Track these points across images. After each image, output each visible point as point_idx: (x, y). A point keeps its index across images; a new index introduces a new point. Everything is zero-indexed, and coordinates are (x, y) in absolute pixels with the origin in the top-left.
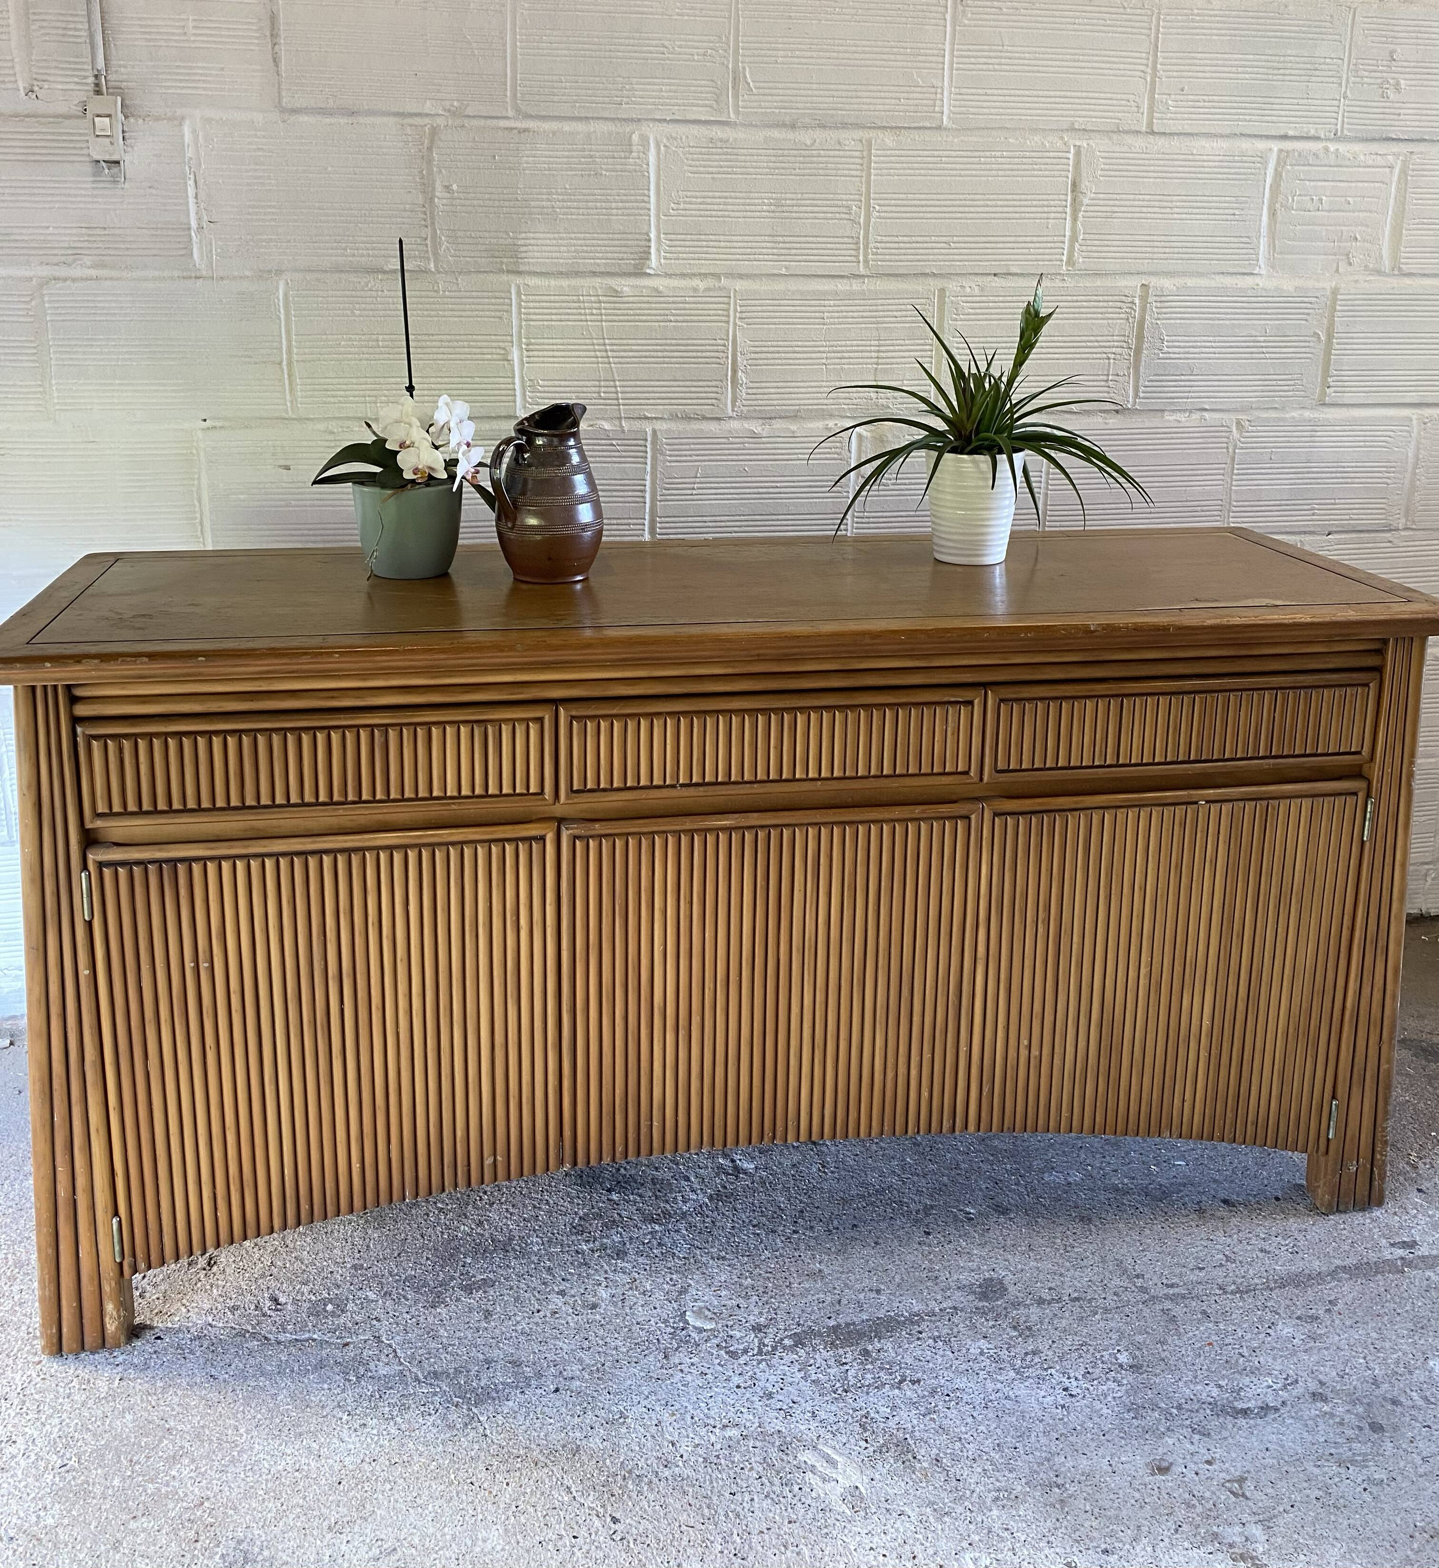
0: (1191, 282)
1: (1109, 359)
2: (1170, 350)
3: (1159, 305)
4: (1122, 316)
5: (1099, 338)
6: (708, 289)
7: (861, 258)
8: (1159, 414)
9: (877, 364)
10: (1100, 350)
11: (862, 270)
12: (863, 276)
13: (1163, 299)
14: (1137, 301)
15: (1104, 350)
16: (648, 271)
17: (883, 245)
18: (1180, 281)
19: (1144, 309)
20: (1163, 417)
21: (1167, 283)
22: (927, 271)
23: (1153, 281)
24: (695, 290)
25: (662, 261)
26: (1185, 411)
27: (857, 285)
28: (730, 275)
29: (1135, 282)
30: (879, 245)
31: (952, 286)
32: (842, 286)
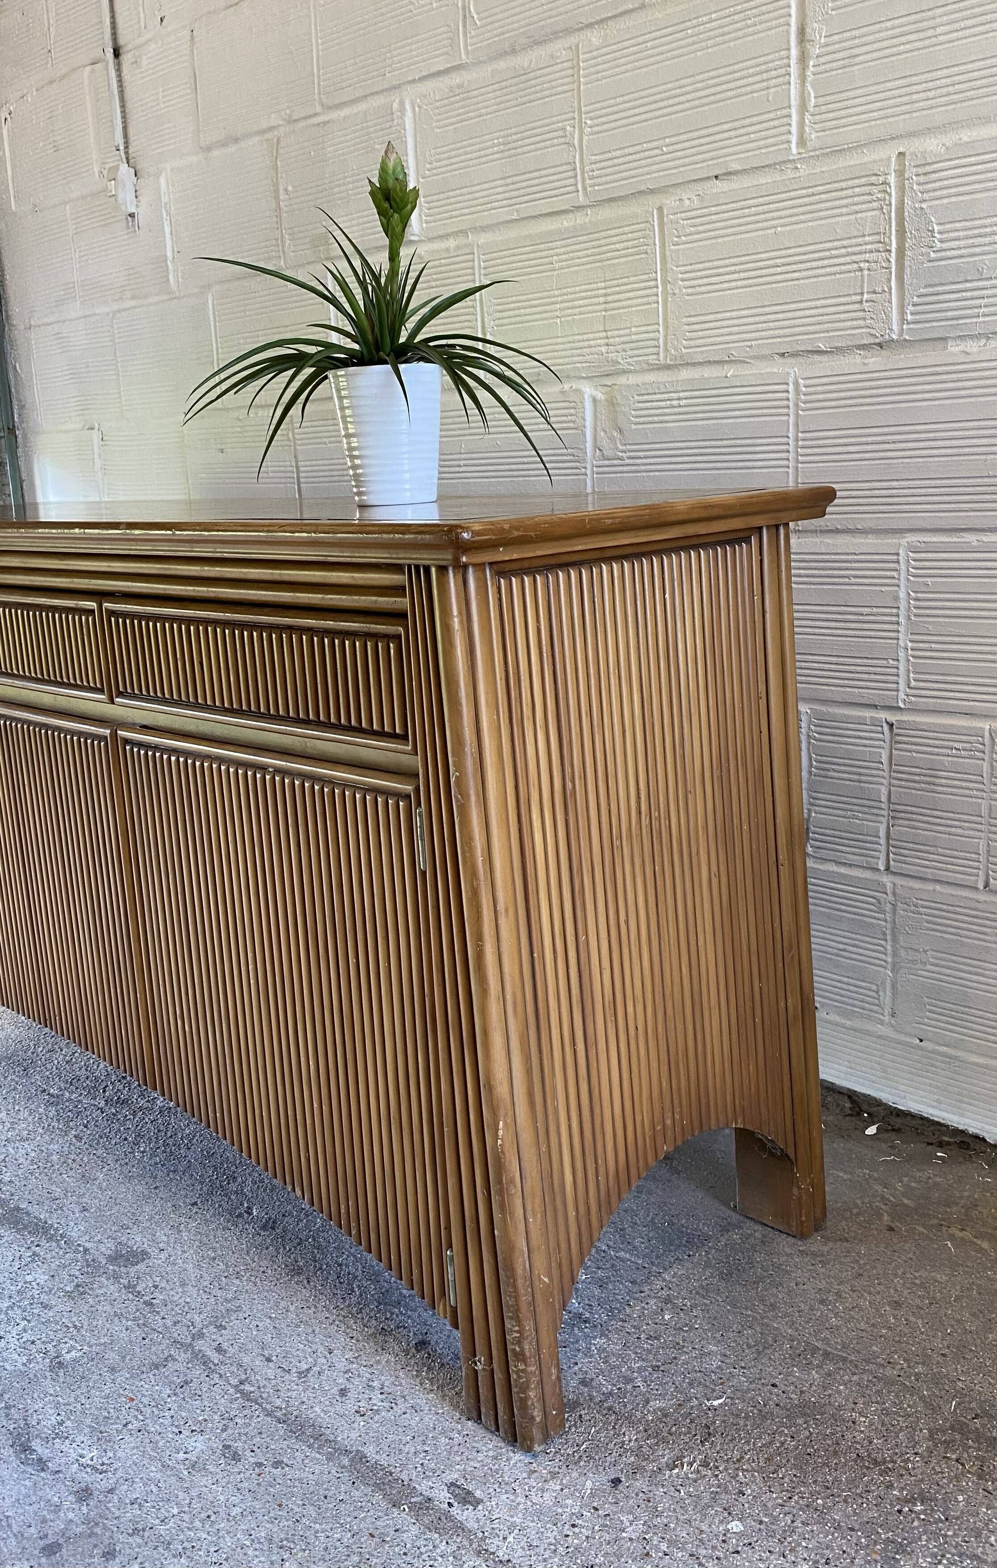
0: (965, 136)
1: (861, 270)
2: (945, 246)
3: (922, 179)
4: (875, 205)
5: (845, 243)
6: (458, 248)
7: (580, 188)
8: (940, 345)
9: (605, 310)
10: (848, 259)
11: (582, 199)
12: (583, 207)
13: (928, 169)
14: (892, 179)
15: (854, 258)
16: (413, 238)
17: (598, 165)
18: (950, 139)
19: (902, 189)
20: (946, 348)
21: (933, 145)
22: (643, 188)
23: (912, 146)
24: (447, 250)
25: (424, 225)
26: (978, 337)
27: (580, 219)
28: (476, 230)
29: (891, 151)
30: (594, 166)
31: (670, 202)
32: (566, 222)
